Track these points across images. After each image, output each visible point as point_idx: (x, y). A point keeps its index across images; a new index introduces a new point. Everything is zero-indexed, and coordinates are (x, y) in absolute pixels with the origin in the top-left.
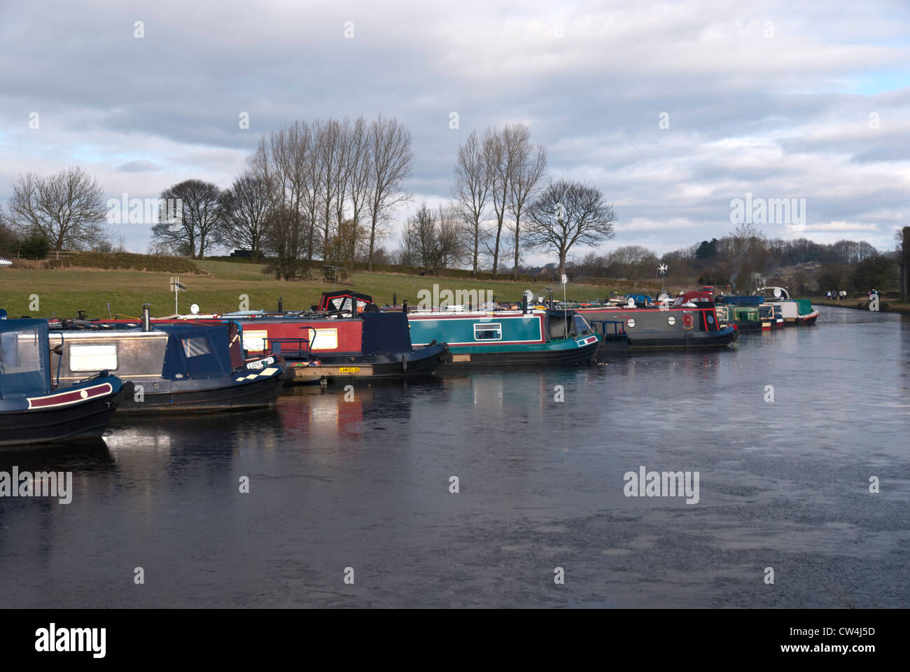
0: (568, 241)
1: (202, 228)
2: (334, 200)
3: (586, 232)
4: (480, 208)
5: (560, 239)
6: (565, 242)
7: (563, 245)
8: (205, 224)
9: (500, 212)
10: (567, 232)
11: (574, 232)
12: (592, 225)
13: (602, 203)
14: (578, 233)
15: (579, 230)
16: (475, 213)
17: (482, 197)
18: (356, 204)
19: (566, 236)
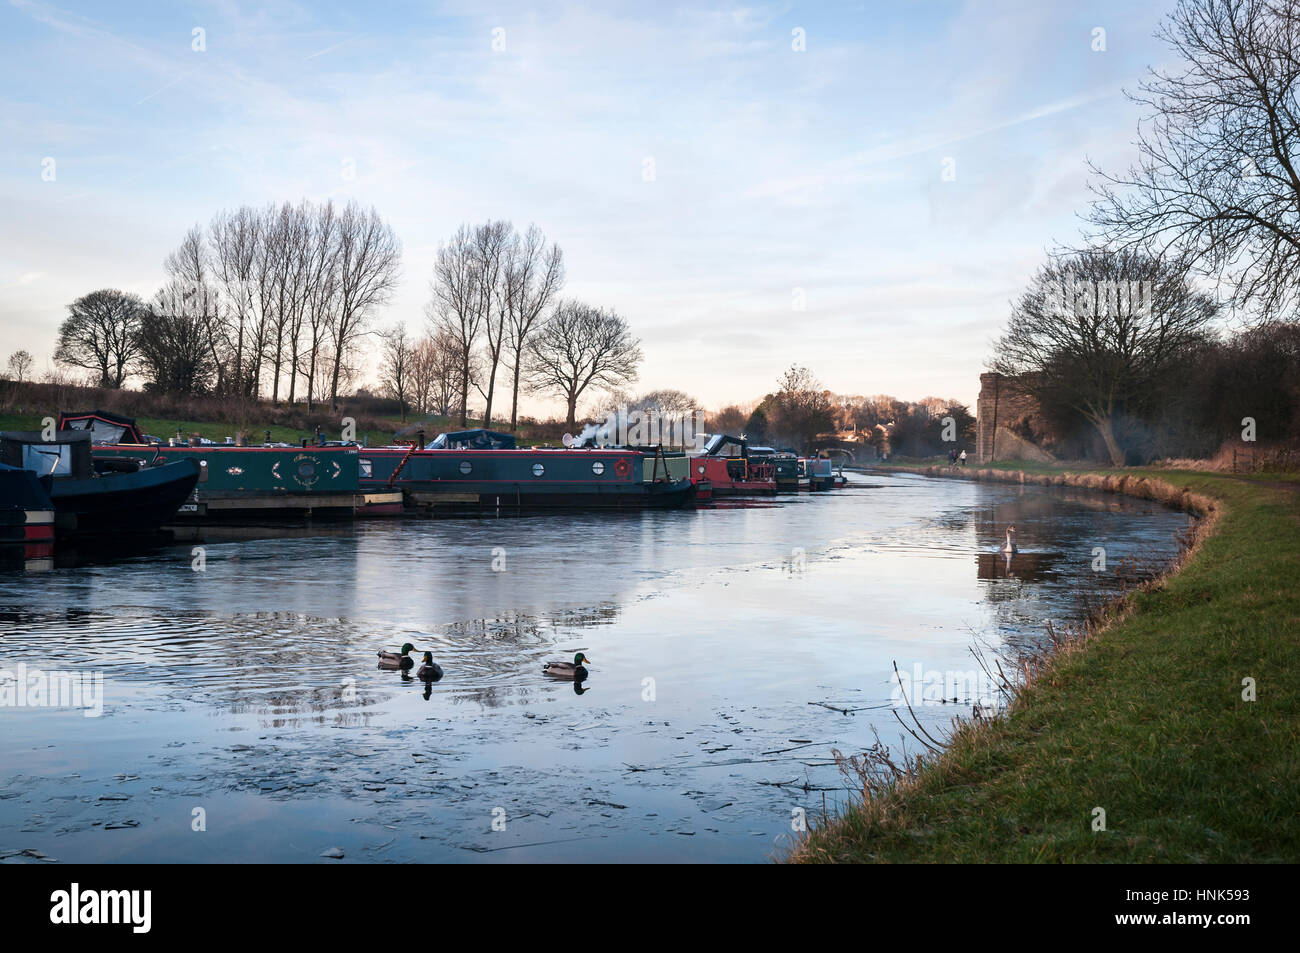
0: (580, 384)
1: (118, 355)
2: (288, 325)
3: (602, 373)
4: (471, 339)
5: (569, 380)
6: (576, 384)
7: (573, 388)
8: (123, 352)
9: (495, 345)
10: (578, 372)
11: (587, 372)
12: (609, 364)
13: (624, 338)
14: (593, 373)
15: (594, 370)
16: (464, 344)
17: (474, 326)
18: (315, 329)
19: (576, 377)
